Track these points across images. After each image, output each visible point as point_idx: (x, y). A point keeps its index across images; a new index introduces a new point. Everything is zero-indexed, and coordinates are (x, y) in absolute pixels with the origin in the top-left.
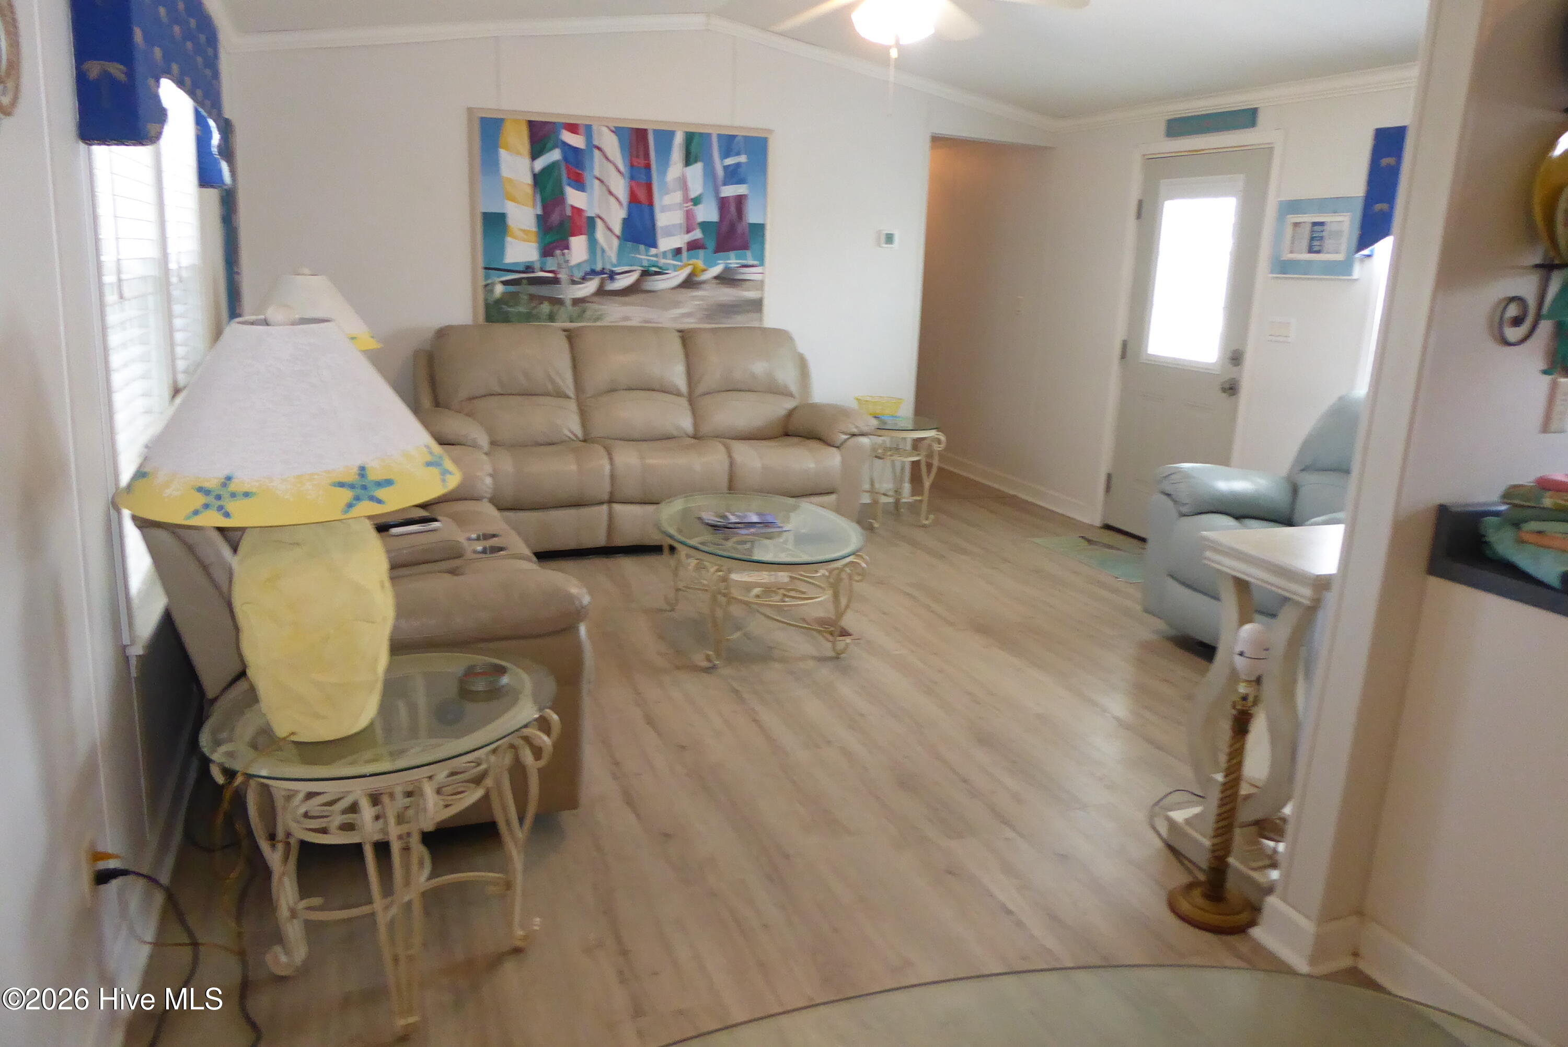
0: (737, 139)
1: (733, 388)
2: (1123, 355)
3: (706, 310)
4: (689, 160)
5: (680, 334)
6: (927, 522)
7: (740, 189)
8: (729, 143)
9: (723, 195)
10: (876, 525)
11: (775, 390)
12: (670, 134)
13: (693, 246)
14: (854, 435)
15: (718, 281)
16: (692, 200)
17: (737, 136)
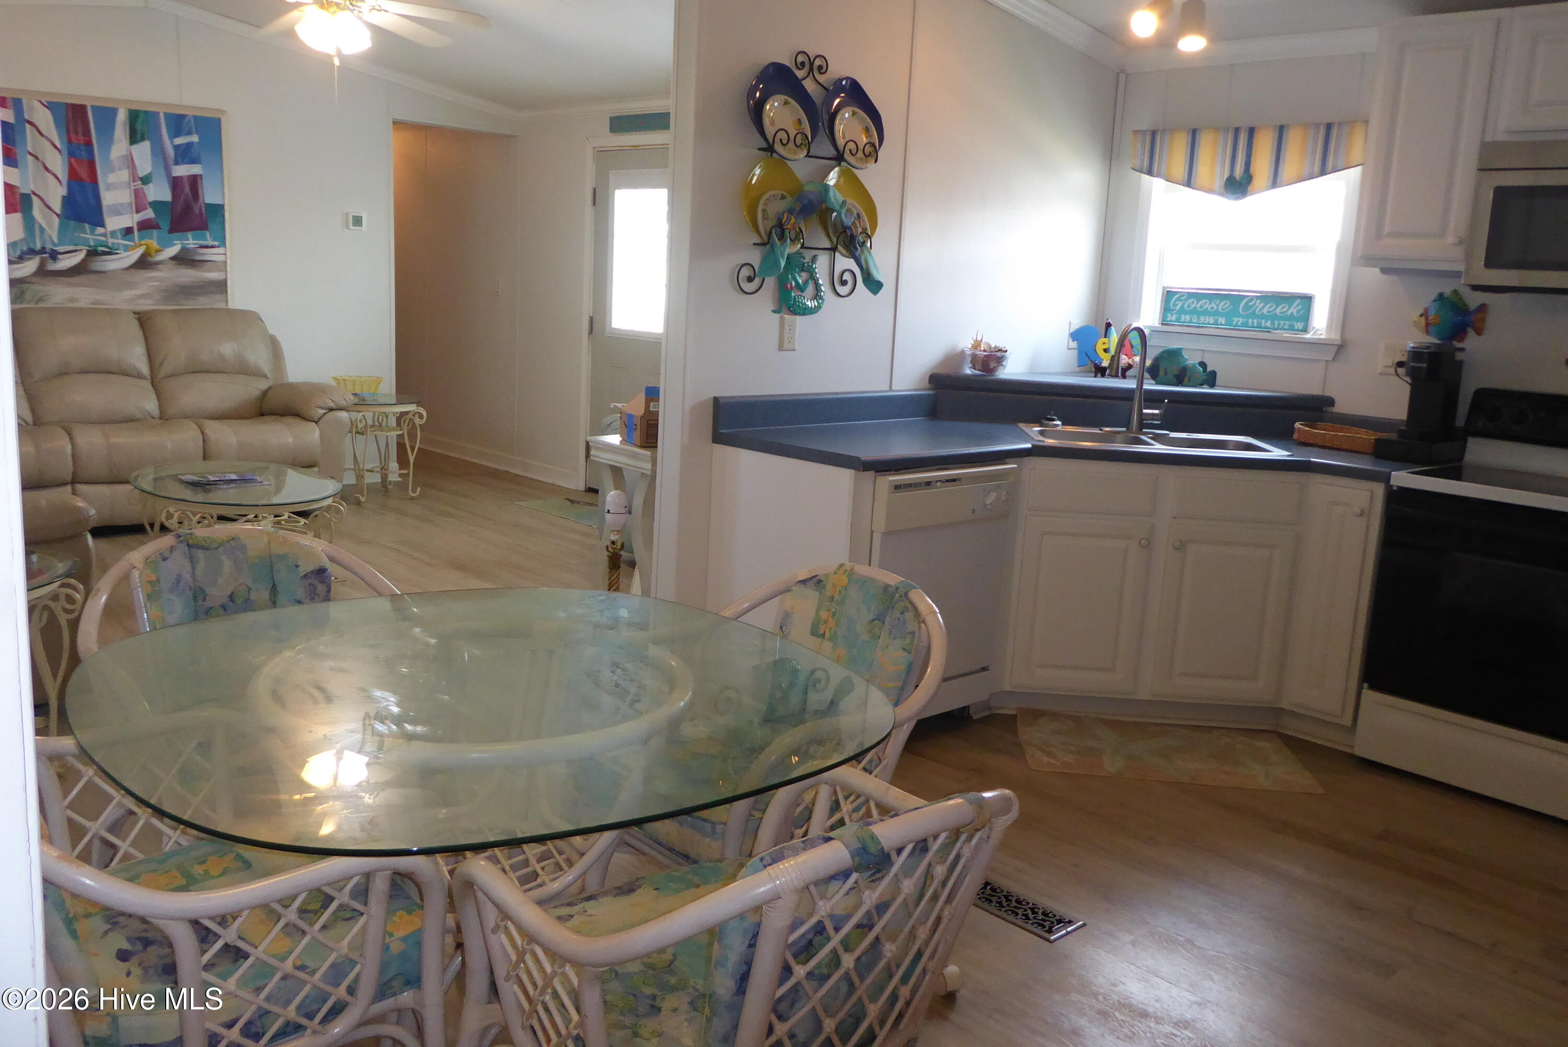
0: (187, 118)
1: (197, 369)
2: (591, 331)
3: (165, 291)
4: (134, 138)
5: (137, 316)
6: (413, 495)
7: (195, 169)
8: (178, 123)
9: (175, 174)
10: (363, 499)
11: (246, 371)
12: (114, 111)
13: (145, 226)
14: (331, 410)
15: (174, 262)
16: (141, 179)
17: (187, 115)
